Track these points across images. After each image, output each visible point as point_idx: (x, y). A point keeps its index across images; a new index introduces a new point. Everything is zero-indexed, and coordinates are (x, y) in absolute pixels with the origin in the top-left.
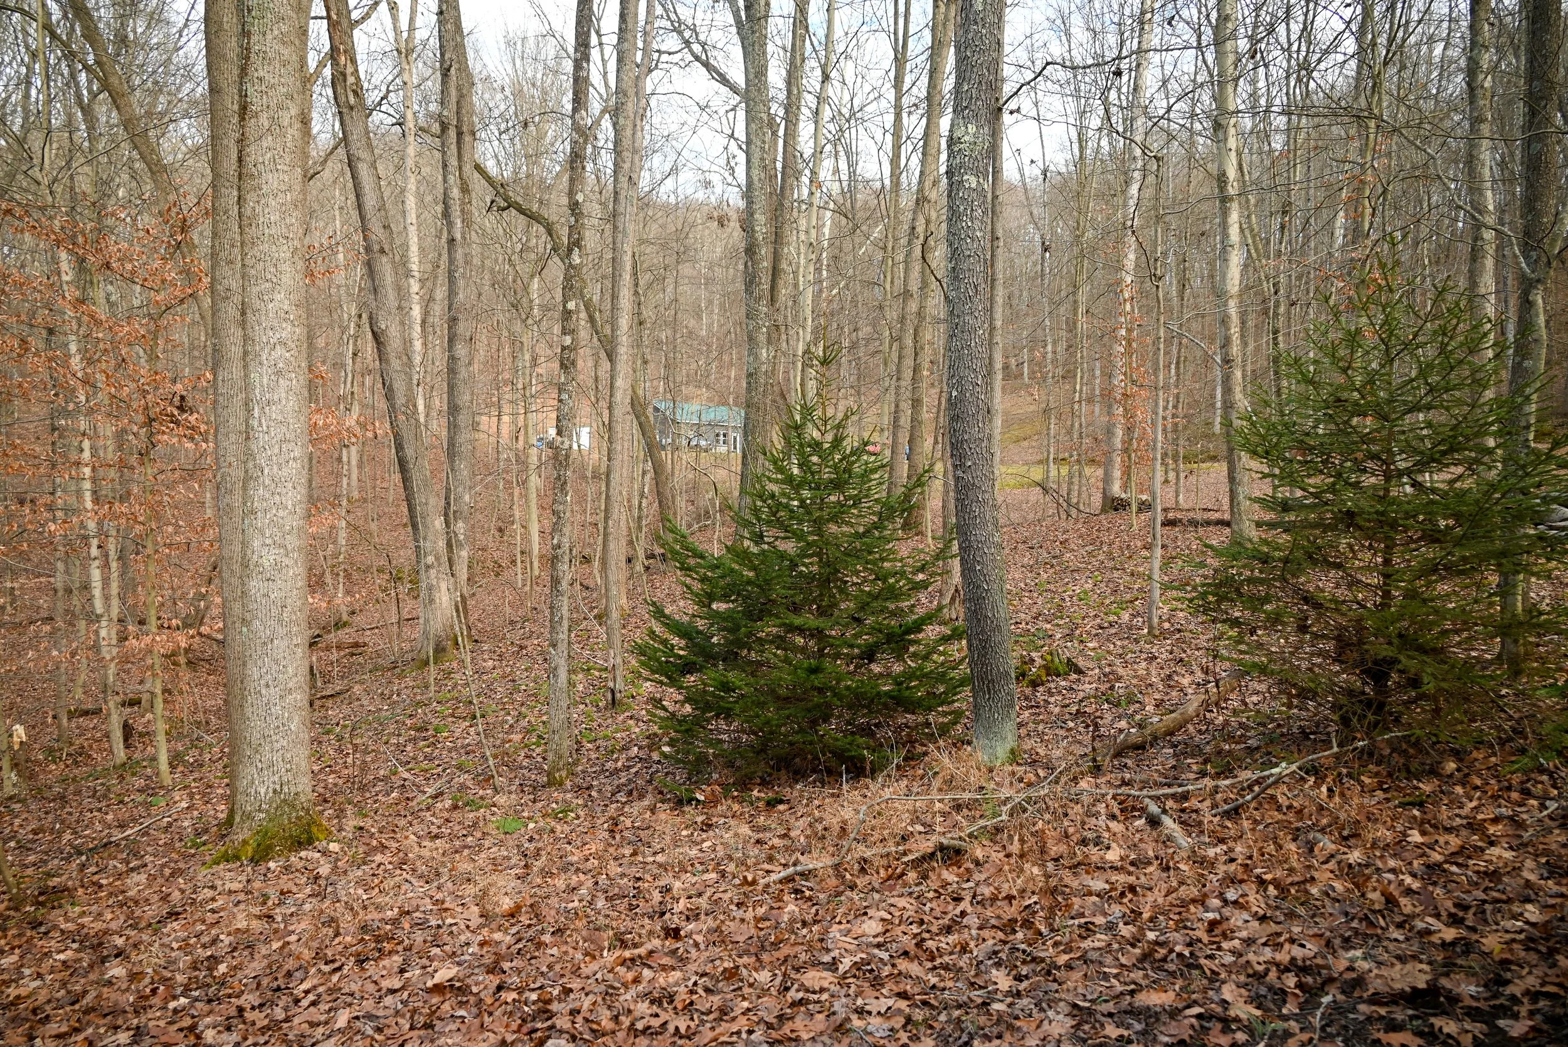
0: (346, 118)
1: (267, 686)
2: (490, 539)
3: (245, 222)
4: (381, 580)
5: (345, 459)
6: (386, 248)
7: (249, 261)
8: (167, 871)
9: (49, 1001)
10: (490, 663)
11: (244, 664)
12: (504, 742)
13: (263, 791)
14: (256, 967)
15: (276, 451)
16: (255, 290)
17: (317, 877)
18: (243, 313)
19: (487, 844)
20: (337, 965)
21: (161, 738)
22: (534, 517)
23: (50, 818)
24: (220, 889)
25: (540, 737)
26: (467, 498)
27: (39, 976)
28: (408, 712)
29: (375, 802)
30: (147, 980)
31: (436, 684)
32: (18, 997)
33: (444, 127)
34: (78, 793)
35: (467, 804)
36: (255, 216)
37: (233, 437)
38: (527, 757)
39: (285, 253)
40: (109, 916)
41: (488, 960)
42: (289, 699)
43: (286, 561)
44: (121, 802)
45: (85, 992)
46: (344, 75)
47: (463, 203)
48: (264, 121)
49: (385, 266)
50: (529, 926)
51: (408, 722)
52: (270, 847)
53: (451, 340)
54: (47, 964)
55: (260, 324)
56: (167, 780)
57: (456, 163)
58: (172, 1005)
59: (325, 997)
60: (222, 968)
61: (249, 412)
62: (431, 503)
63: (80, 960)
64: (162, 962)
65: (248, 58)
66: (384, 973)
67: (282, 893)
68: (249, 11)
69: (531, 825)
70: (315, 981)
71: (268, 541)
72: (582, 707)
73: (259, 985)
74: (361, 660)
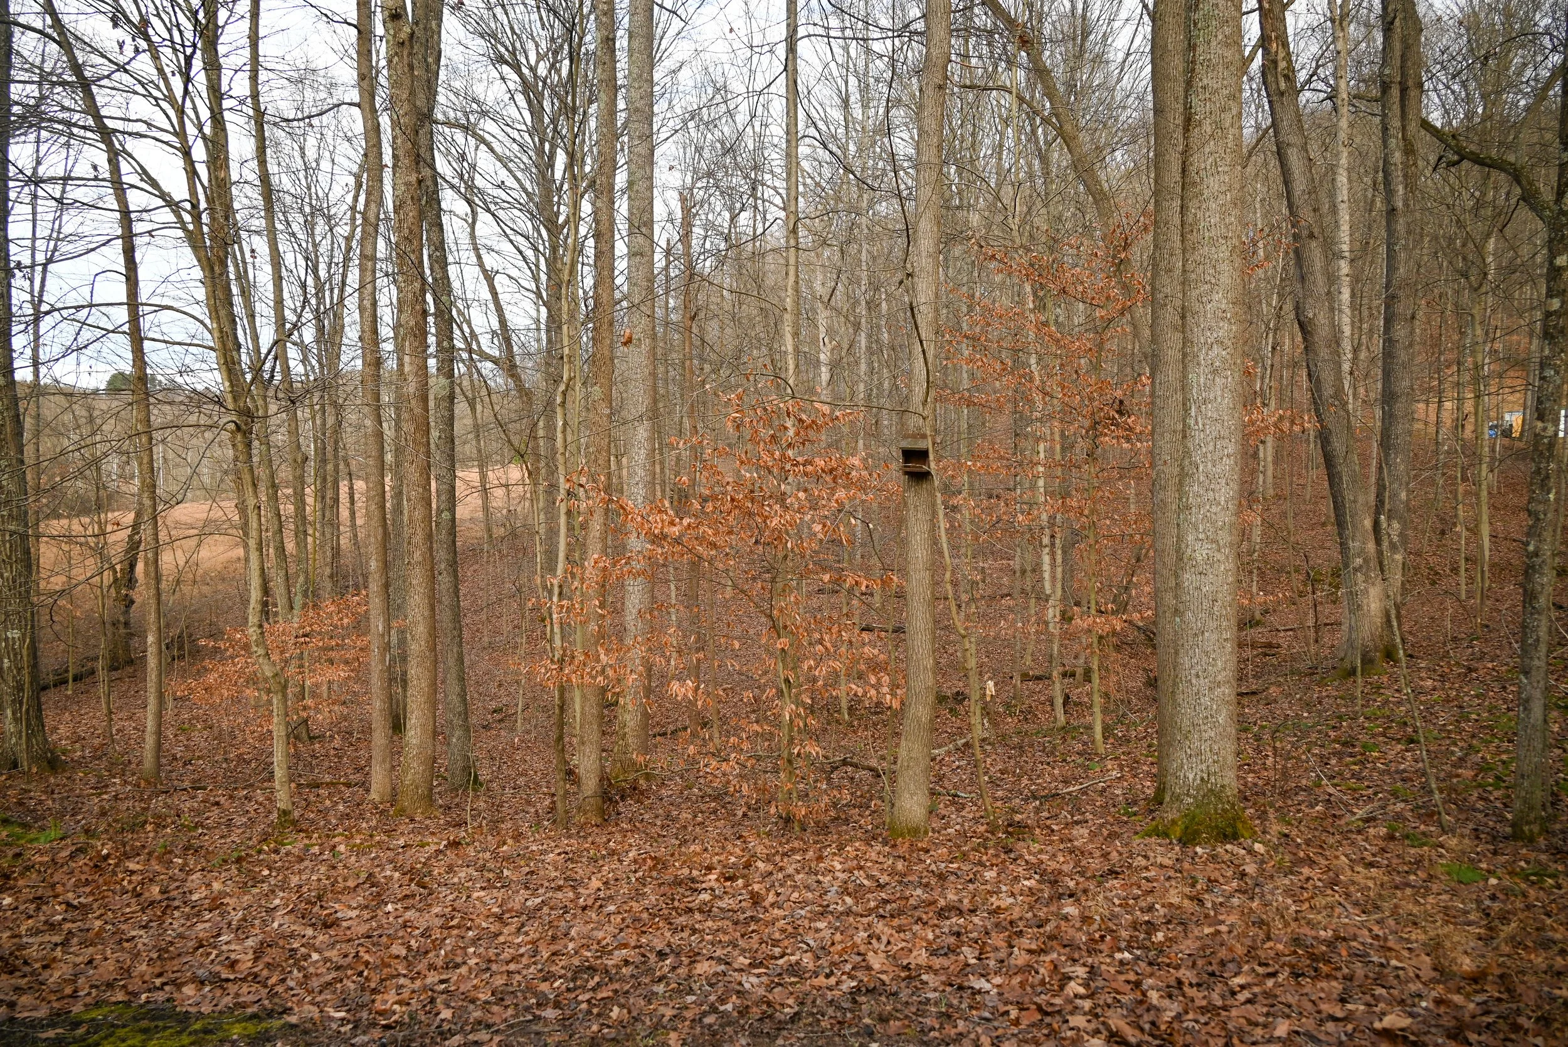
0: (1277, 106)
1: (1198, 676)
2: (1425, 542)
3: (1187, 229)
4: (1297, 580)
5: (1261, 455)
6: (1316, 231)
7: (1190, 266)
8: (1105, 832)
9: (1021, 919)
10: (1429, 683)
11: (1177, 653)
12: (1450, 776)
13: (1191, 777)
14: (1188, 946)
15: (1211, 448)
16: (1194, 293)
17: (1243, 875)
18: (1183, 317)
19: (1435, 888)
20: (1270, 970)
21: (1097, 709)
22: (1485, 518)
23: (1012, 762)
24: (1152, 860)
25: (1498, 778)
26: (1403, 495)
27: (1013, 895)
28: (1332, 723)
29: (1299, 811)
30: (1096, 926)
31: (1363, 698)
32: (999, 907)
33: (1385, 88)
34: (1032, 746)
35: (1407, 837)
36: (1196, 221)
37: (1167, 436)
38: (1481, 798)
39: (1223, 252)
40: (1062, 859)
41: (1447, 1022)
42: (1218, 691)
43: (1218, 556)
44: (1064, 760)
45: (1048, 921)
46: (1275, 62)
47: (1406, 166)
48: (1207, 128)
49: (1315, 252)
50: (1499, 1000)
51: (1332, 734)
52: (1197, 833)
53: (1388, 321)
54: (1017, 888)
55: (1198, 326)
56: (1101, 750)
57: (1398, 124)
58: (1118, 956)
59: (1260, 998)
60: (1160, 936)
61: (1186, 410)
62: (1361, 500)
63: (1042, 891)
64: (1107, 913)
65: (1193, 70)
66: (1323, 995)
67: (1209, 880)
68: (1195, 24)
69: (1493, 881)
70: (1249, 979)
71: (1201, 536)
72: (1558, 751)
73: (1194, 963)
74: (1274, 661)
